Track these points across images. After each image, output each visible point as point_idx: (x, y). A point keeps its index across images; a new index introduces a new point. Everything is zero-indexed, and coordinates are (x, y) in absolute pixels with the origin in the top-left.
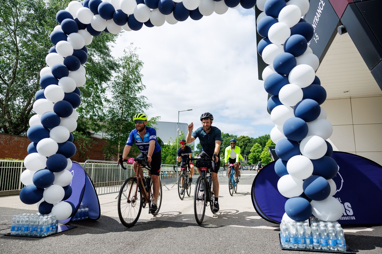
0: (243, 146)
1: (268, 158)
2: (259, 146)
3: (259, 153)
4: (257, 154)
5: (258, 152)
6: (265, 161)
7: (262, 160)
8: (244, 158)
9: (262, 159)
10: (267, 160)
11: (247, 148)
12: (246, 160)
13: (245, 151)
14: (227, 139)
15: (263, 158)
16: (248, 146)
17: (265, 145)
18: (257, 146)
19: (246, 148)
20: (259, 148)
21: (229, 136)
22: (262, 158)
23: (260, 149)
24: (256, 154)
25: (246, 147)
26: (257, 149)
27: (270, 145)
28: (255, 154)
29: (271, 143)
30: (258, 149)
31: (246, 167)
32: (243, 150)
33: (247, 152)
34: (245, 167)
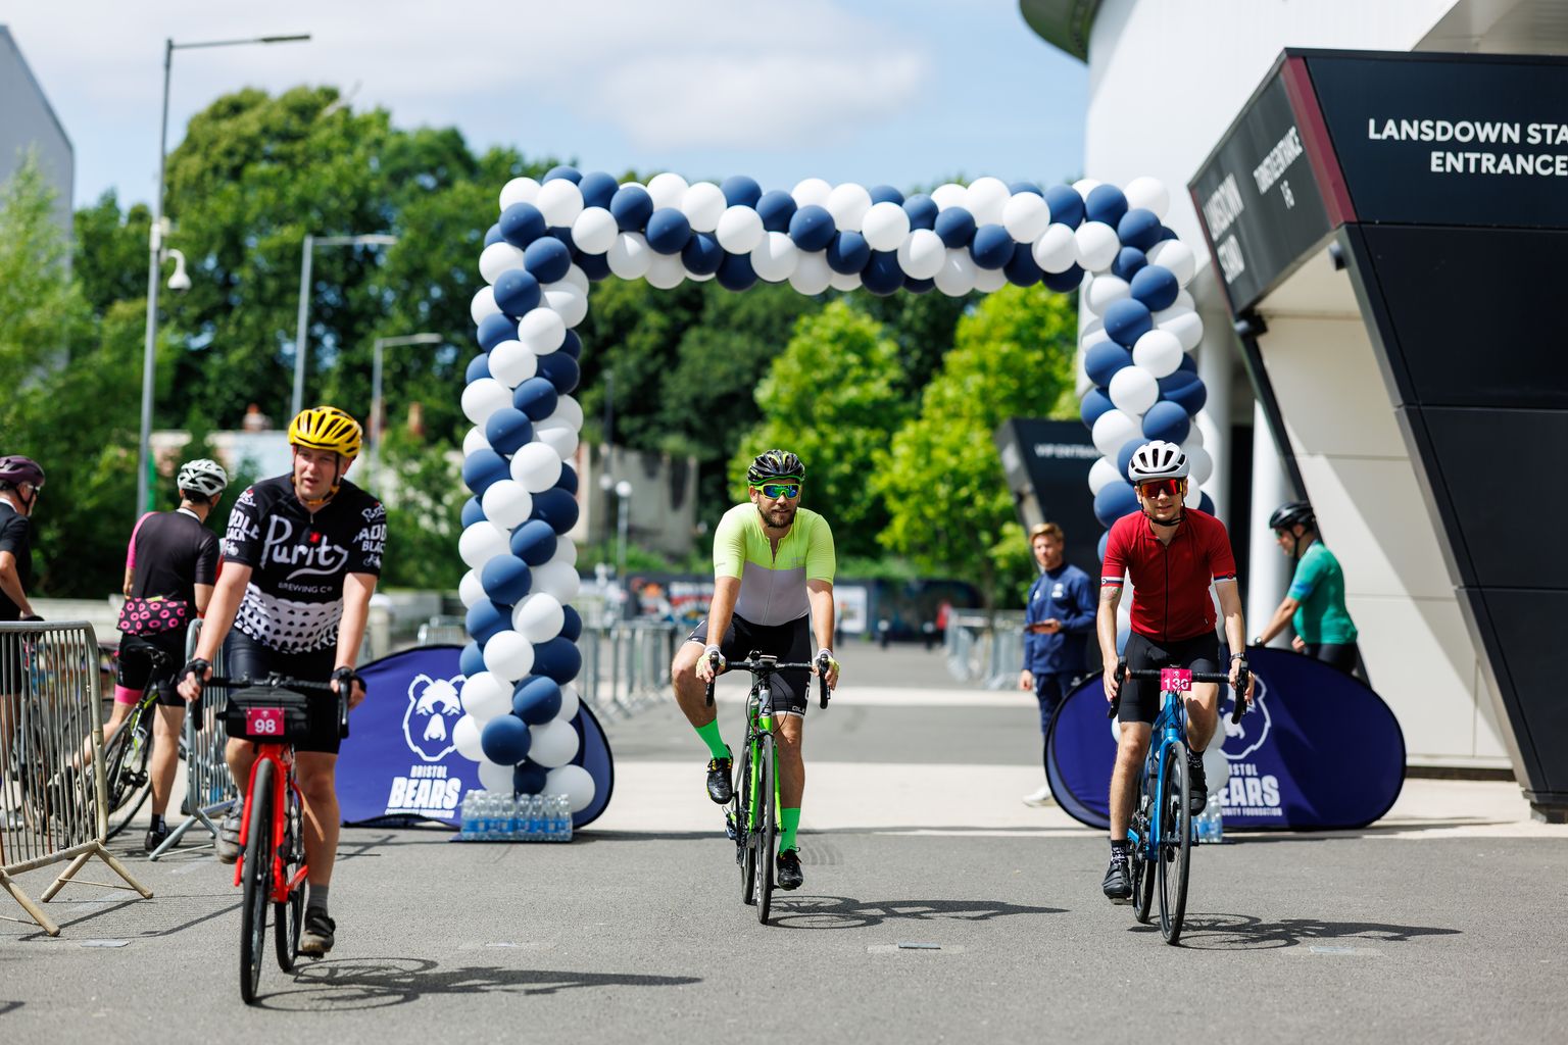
0: (654, 319)
1: (969, 501)
2: (861, 346)
3: (859, 434)
4: (837, 438)
5: (849, 415)
6: (937, 534)
7: (899, 524)
8: (664, 471)
9: (893, 504)
10: (955, 522)
11: (703, 341)
12: (677, 500)
13: (678, 387)
14: (445, 203)
15: (912, 501)
16: (709, 314)
17: (950, 344)
18: (839, 336)
19: (691, 345)
20: (867, 364)
21: (470, 166)
22: (902, 496)
23: (879, 388)
24: (822, 435)
25: (693, 335)
26: (836, 382)
27: (1006, 348)
28: (810, 437)
29: (1009, 329)
30: (858, 381)
31: (677, 589)
32: (641, 366)
33: (696, 402)
34: (669, 599)
